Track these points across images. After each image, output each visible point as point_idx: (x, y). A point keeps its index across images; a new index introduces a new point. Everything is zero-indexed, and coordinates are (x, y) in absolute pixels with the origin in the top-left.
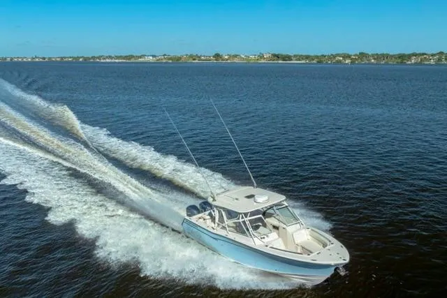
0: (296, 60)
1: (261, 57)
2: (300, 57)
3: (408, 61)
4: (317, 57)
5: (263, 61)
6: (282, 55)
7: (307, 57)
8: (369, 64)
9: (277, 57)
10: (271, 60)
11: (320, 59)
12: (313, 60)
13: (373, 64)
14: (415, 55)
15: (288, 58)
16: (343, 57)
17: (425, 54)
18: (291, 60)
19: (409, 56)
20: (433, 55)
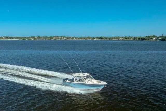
0: (15, 39)
1: (2, 38)
2: (16, 38)
3: (52, 39)
4: (23, 38)
5: (2, 39)
6: (10, 37)
7: (19, 38)
8: (40, 40)
9: (8, 38)
10: (5, 39)
11: (24, 38)
12: (21, 39)
13: (41, 40)
14: (55, 37)
15: (12, 38)
16: (32, 38)
17: (58, 37)
18: (13, 39)
19: (53, 37)
20: (60, 37)
